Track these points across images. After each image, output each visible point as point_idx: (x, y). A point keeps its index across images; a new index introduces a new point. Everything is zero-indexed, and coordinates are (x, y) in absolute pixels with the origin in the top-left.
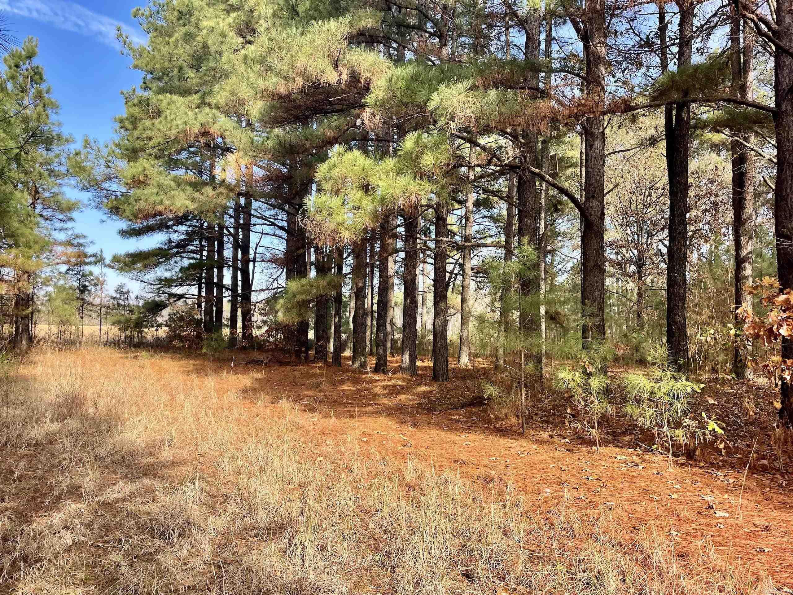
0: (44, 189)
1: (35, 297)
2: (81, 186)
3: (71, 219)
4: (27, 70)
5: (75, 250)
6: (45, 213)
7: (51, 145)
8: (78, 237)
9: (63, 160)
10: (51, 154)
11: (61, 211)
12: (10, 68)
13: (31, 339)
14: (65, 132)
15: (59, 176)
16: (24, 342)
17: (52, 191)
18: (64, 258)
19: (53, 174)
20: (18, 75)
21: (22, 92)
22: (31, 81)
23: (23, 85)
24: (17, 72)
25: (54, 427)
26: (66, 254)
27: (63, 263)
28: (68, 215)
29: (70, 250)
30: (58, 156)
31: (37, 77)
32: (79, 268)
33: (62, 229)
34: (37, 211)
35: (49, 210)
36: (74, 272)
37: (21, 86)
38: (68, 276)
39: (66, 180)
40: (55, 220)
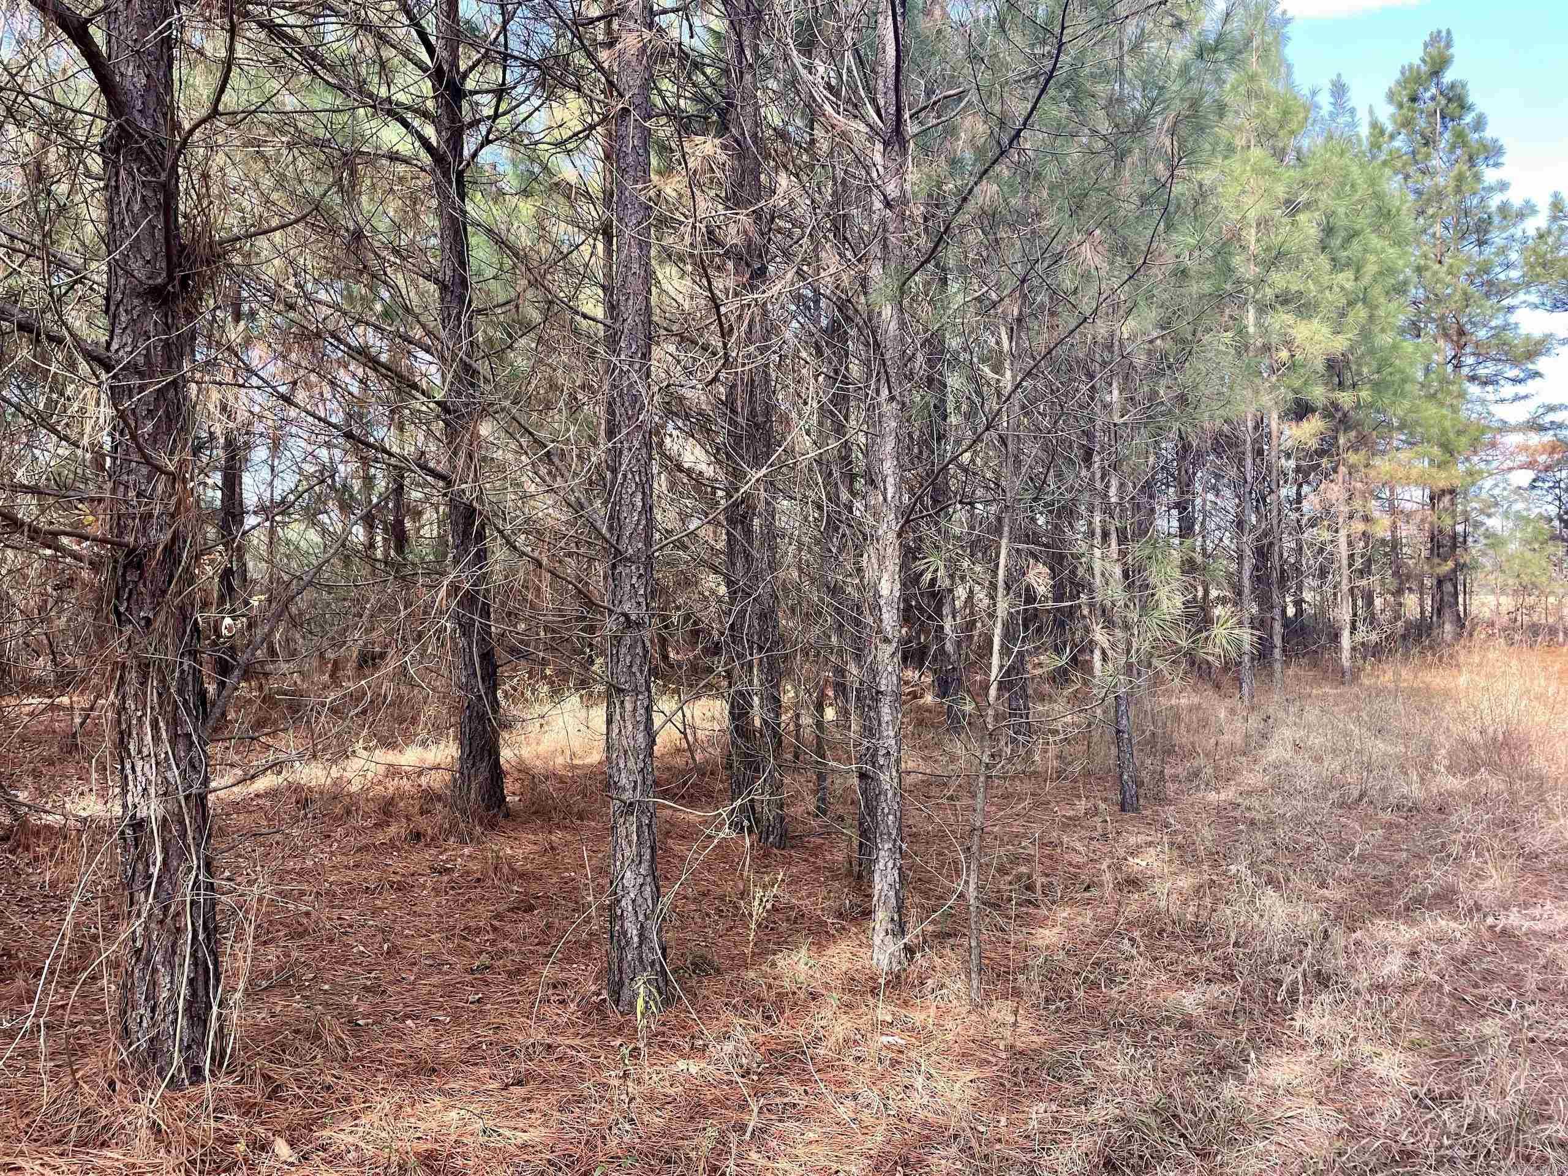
0: (1474, 324)
1: (1470, 539)
2: (1548, 302)
3: (1537, 374)
4: (1433, 98)
5: (1548, 437)
6: (1482, 371)
7: (1486, 232)
8: (1551, 409)
9: (1514, 256)
10: (1488, 250)
11: (1515, 362)
12: (1401, 106)
13: (1460, 622)
14: (1515, 198)
15: (1506, 291)
16: (1448, 627)
17: (1493, 324)
18: (1523, 458)
19: (1494, 290)
20: (1417, 115)
21: (1426, 144)
22: (1443, 117)
23: (1428, 131)
24: (1414, 111)
25: (1455, 783)
26: (1526, 448)
27: (1521, 467)
28: (1530, 366)
29: (1535, 439)
30: (1503, 251)
31: (1453, 106)
32: (1558, 474)
33: (1517, 398)
34: (1465, 371)
35: (1488, 364)
36: (1547, 485)
37: (1423, 137)
38: (1535, 492)
39: (1521, 296)
40: (1502, 382)
